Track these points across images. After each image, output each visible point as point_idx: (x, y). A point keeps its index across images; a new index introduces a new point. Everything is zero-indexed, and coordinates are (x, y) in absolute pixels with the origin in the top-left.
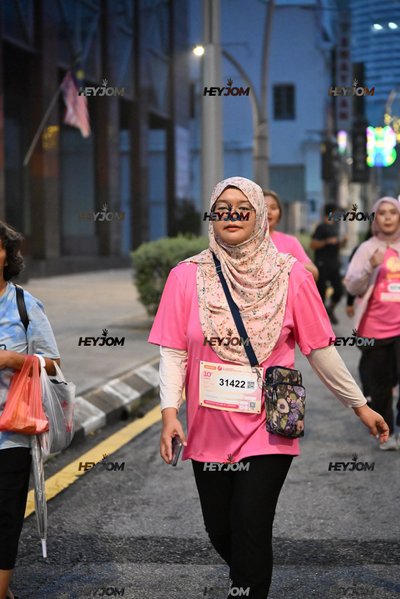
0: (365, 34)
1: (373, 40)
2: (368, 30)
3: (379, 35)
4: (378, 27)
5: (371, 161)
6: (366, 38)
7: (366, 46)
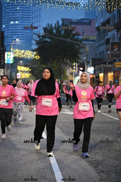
0: (8, 24)
1: (11, 26)
2: (9, 23)
3: (12, 25)
4: (12, 22)
5: (6, 62)
6: (9, 25)
7: (9, 28)
